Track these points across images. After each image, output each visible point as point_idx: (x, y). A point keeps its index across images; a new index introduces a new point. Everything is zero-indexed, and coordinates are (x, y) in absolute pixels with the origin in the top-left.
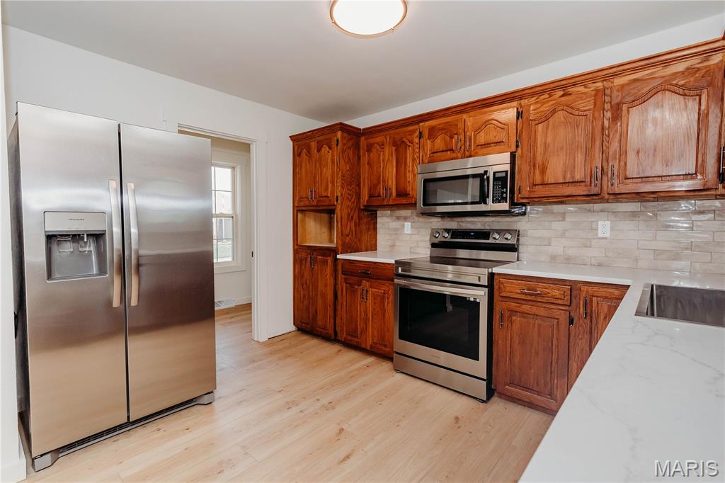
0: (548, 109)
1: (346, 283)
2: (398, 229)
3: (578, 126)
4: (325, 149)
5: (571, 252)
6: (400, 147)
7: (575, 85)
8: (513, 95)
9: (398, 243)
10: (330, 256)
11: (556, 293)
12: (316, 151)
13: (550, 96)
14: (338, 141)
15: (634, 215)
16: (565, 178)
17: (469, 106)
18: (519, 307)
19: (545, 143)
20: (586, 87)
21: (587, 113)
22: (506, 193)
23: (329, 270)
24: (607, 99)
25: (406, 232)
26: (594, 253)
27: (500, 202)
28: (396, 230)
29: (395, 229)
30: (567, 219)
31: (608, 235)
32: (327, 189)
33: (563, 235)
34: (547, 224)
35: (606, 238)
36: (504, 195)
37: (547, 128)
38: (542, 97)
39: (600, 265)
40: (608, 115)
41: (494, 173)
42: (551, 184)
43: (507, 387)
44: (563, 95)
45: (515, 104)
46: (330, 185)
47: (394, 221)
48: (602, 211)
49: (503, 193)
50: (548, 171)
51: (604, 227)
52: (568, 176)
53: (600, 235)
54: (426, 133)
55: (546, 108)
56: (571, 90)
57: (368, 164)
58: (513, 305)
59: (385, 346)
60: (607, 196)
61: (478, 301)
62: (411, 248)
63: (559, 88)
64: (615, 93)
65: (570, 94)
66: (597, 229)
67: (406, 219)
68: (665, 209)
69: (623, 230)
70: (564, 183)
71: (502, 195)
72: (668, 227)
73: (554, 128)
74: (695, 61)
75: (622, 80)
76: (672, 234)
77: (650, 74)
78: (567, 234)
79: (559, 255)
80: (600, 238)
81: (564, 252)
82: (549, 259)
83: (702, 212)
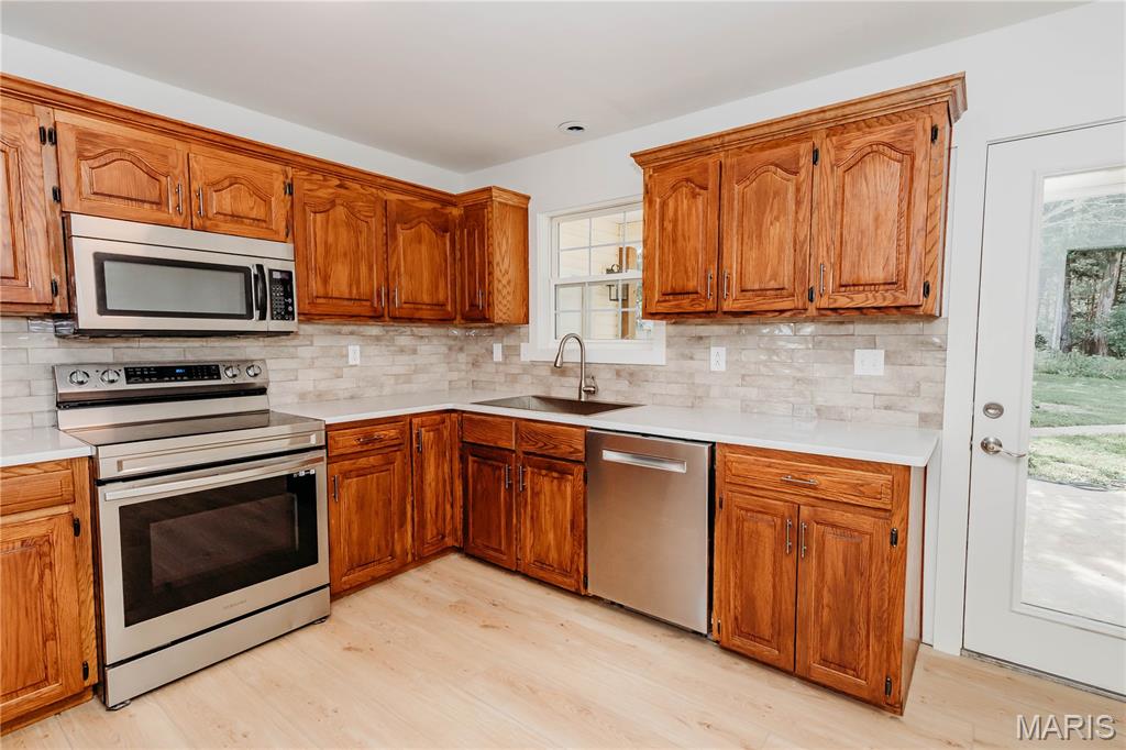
0: (326, 196)
3: (361, 232)
5: (322, 386)
7: (354, 179)
8: (278, 154)
11: (393, 433)
13: (325, 180)
15: (378, 339)
16: (350, 292)
17: (196, 133)
18: (354, 463)
19: (326, 243)
20: (362, 186)
21: (369, 220)
22: (292, 305)
26: (345, 385)
27: (283, 318)
30: (314, 344)
31: (358, 362)
33: (311, 366)
34: (292, 350)
35: (356, 366)
36: (290, 309)
37: (327, 222)
38: (315, 177)
39: (352, 398)
41: (270, 271)
42: (336, 298)
43: (344, 579)
44: (339, 186)
45: (279, 167)
48: (352, 333)
49: (287, 305)
50: (332, 281)
51: (354, 352)
52: (354, 291)
53: (351, 362)
55: (324, 193)
56: (348, 184)
58: (347, 464)
59: (38, 684)
60: (387, 319)
61: (312, 472)
63: (338, 175)
64: (389, 209)
65: (347, 188)
66: (347, 356)
68: (401, 334)
69: (369, 356)
70: (348, 299)
71: (286, 309)
72: (402, 351)
73: (335, 226)
74: (438, 206)
75: (392, 197)
76: (405, 358)
77: (413, 201)
78: (317, 363)
79: (310, 392)
80: (352, 366)
81: (315, 387)
82: (296, 400)
83: (422, 337)
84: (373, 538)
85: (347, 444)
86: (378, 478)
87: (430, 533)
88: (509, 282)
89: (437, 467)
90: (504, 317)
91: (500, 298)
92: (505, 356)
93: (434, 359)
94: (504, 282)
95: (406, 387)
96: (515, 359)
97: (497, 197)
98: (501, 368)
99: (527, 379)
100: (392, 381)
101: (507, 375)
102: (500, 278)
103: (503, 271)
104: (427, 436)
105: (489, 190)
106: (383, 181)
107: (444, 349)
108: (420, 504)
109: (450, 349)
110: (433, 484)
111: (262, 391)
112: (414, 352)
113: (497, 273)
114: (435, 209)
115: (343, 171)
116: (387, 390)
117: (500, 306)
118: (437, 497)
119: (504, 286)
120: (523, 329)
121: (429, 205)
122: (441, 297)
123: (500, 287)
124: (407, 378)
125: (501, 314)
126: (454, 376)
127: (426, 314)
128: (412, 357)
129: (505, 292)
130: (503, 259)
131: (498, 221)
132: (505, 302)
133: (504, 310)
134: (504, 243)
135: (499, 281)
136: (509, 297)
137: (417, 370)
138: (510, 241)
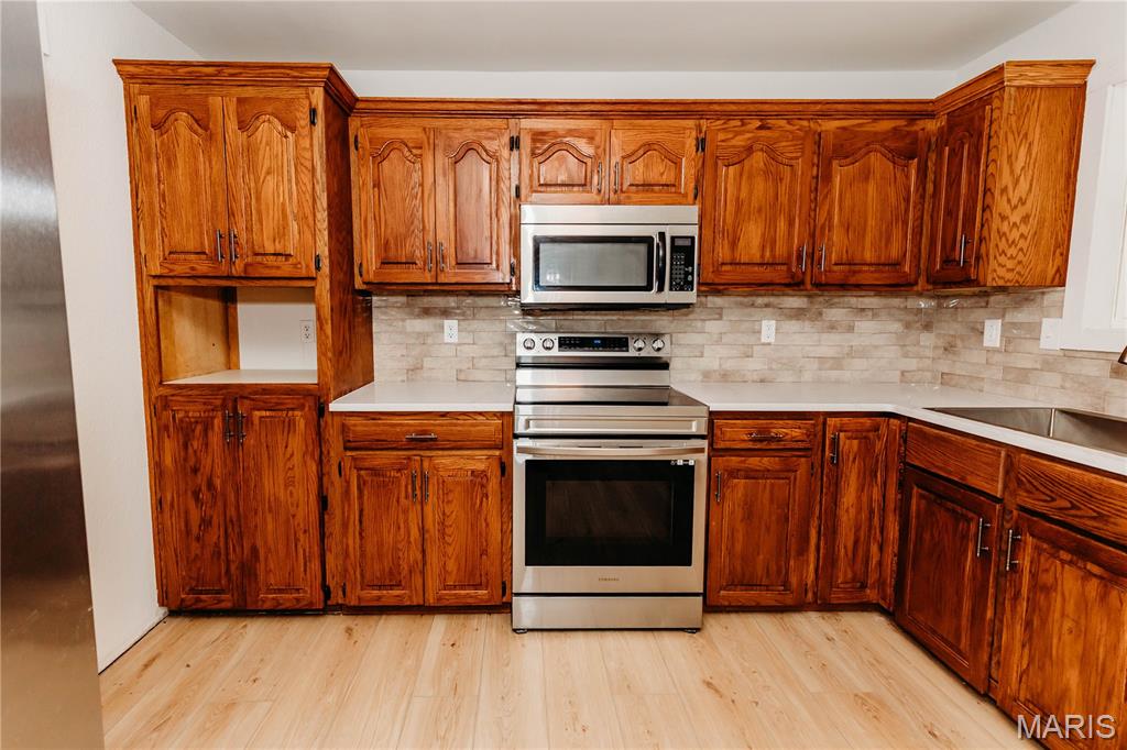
0: (743, 143)
1: (359, 469)
2: (428, 335)
3: (781, 180)
4: (268, 129)
5: (729, 365)
7: (778, 115)
8: (693, 107)
9: (427, 363)
10: (302, 407)
11: (796, 433)
12: (232, 125)
13: (743, 125)
14: (313, 112)
15: (798, 314)
16: (762, 256)
17: (617, 108)
18: (744, 462)
19: (738, 198)
20: (789, 122)
21: (793, 162)
22: (692, 274)
23: (297, 443)
25: (447, 339)
26: (754, 366)
27: (682, 289)
28: (422, 336)
29: (419, 333)
30: (725, 318)
31: (772, 340)
32: (281, 233)
33: (719, 341)
34: (699, 324)
35: (769, 344)
36: (690, 278)
37: (741, 175)
38: (733, 123)
39: (762, 381)
41: (673, 238)
42: (744, 264)
43: (722, 592)
44: (760, 128)
45: (691, 123)
46: (294, 226)
47: (419, 316)
49: (687, 274)
50: (741, 244)
51: (768, 328)
52: (768, 254)
53: (764, 340)
54: (526, 143)
55: (740, 141)
56: (771, 122)
57: (377, 185)
58: (734, 461)
59: (477, 586)
60: (809, 286)
61: (691, 463)
62: (459, 371)
63: (761, 115)
65: (769, 128)
66: (760, 332)
67: (446, 313)
68: (831, 306)
69: (788, 333)
70: (761, 264)
71: (686, 277)
72: (832, 327)
73: (750, 177)
74: (903, 123)
75: (830, 126)
76: (835, 338)
77: (860, 125)
78: (725, 339)
79: (714, 371)
80: (764, 344)
81: (720, 365)
82: (701, 378)
83: (863, 310)
84: (761, 557)
85: (735, 437)
86: (772, 485)
87: (843, 573)
88: (1025, 219)
89: (861, 489)
90: (1009, 276)
91: (1003, 245)
92: (1007, 339)
93: (880, 340)
94: (1015, 217)
95: (834, 374)
96: (1028, 345)
97: (1012, 79)
98: (998, 358)
99: (1053, 379)
100: (816, 366)
101: (1006, 369)
102: (1007, 211)
103: (1014, 201)
104: (849, 446)
105: (1001, 69)
106: (819, 107)
108: (830, 531)
109: (908, 326)
110: (852, 511)
111: (664, 366)
112: (851, 329)
113: (1001, 205)
114: (896, 129)
115: (766, 107)
116: (807, 376)
117: (1002, 259)
118: (858, 529)
119: (1014, 225)
120: (1052, 296)
121: (886, 125)
122: (895, 252)
123: (1005, 227)
124: (837, 363)
125: (1001, 272)
126: (912, 364)
127: (867, 277)
128: (848, 336)
129: (1015, 235)
130: (1016, 182)
131: (1014, 118)
132: (1012, 251)
133: (1010, 264)
134: (1023, 151)
135: (1003, 218)
136: (1022, 244)
137: (852, 353)
138: (1035, 149)
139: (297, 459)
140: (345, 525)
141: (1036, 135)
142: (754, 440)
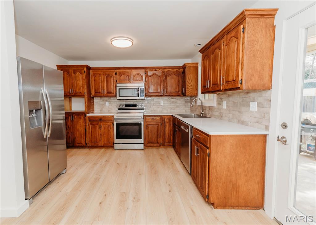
1: (91, 124)
2: (103, 104)
3: (158, 79)
4: (78, 74)
5: (155, 109)
6: (108, 77)
7: (158, 69)
9: (103, 109)
10: (82, 115)
11: (158, 118)
12: (73, 73)
13: (152, 70)
14: (84, 71)
15: (167, 100)
18: (150, 123)
20: (160, 70)
21: (160, 76)
23: (82, 121)
24: (164, 73)
25: (107, 105)
26: (160, 109)
28: (103, 105)
29: (102, 104)
30: (154, 101)
31: (162, 105)
32: (80, 89)
37: (152, 78)
38: (150, 70)
39: (161, 112)
40: (164, 77)
41: (140, 89)
42: (153, 92)
43: (148, 144)
45: (144, 70)
46: (81, 88)
47: (102, 101)
48: (161, 99)
49: (143, 94)
51: (162, 103)
52: (157, 91)
53: (161, 105)
54: (118, 73)
57: (94, 80)
58: (148, 123)
59: (109, 143)
60: (164, 96)
61: (141, 123)
62: (109, 110)
63: (155, 69)
64: (165, 73)
65: (156, 71)
67: (106, 101)
69: (165, 103)
72: (173, 102)
74: (178, 69)
75: (166, 70)
76: (173, 104)
78: (154, 105)
83: (178, 99)
84: (154, 138)
89: (169, 127)
91: (188, 89)
93: (181, 105)
94: (190, 85)
97: (187, 66)
100: (170, 109)
102: (188, 84)
105: (185, 64)
106: (164, 67)
107: (184, 102)
108: (165, 134)
110: (168, 131)
111: (143, 109)
112: (176, 102)
113: (187, 83)
114: (177, 71)
116: (169, 111)
117: (188, 92)
118: (169, 134)
119: (190, 86)
121: (175, 70)
122: (177, 90)
125: (188, 93)
126: (187, 109)
128: (175, 104)
129: (190, 88)
130: (189, 80)
131: (188, 71)
132: (190, 90)
133: (189, 92)
134: (190, 76)
135: (188, 85)
136: (191, 89)
137: (176, 107)
138: (192, 75)
139: (82, 123)
140: (89, 133)
141: (192, 73)
142: (151, 120)
